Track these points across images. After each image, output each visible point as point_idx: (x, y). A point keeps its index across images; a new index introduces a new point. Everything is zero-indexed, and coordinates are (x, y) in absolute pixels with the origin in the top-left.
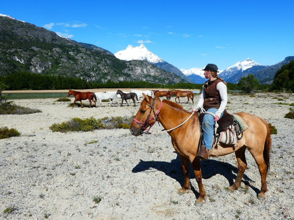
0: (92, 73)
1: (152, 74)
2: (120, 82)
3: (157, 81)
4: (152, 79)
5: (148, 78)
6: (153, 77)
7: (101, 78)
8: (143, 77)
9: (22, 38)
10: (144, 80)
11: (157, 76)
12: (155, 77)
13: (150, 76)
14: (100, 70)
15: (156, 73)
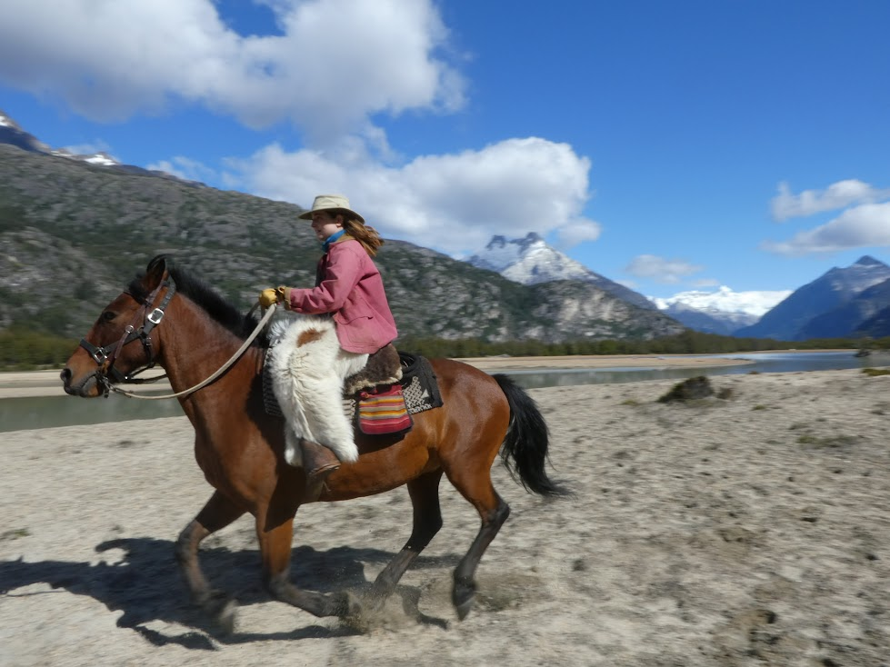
0: (464, 320)
1: (606, 316)
2: (532, 341)
3: (622, 336)
4: (609, 331)
5: (598, 329)
6: (610, 324)
7: (487, 332)
8: (587, 326)
9: (287, 243)
10: (590, 334)
11: (621, 323)
12: (615, 326)
13: (601, 322)
14: (480, 311)
15: (617, 314)
